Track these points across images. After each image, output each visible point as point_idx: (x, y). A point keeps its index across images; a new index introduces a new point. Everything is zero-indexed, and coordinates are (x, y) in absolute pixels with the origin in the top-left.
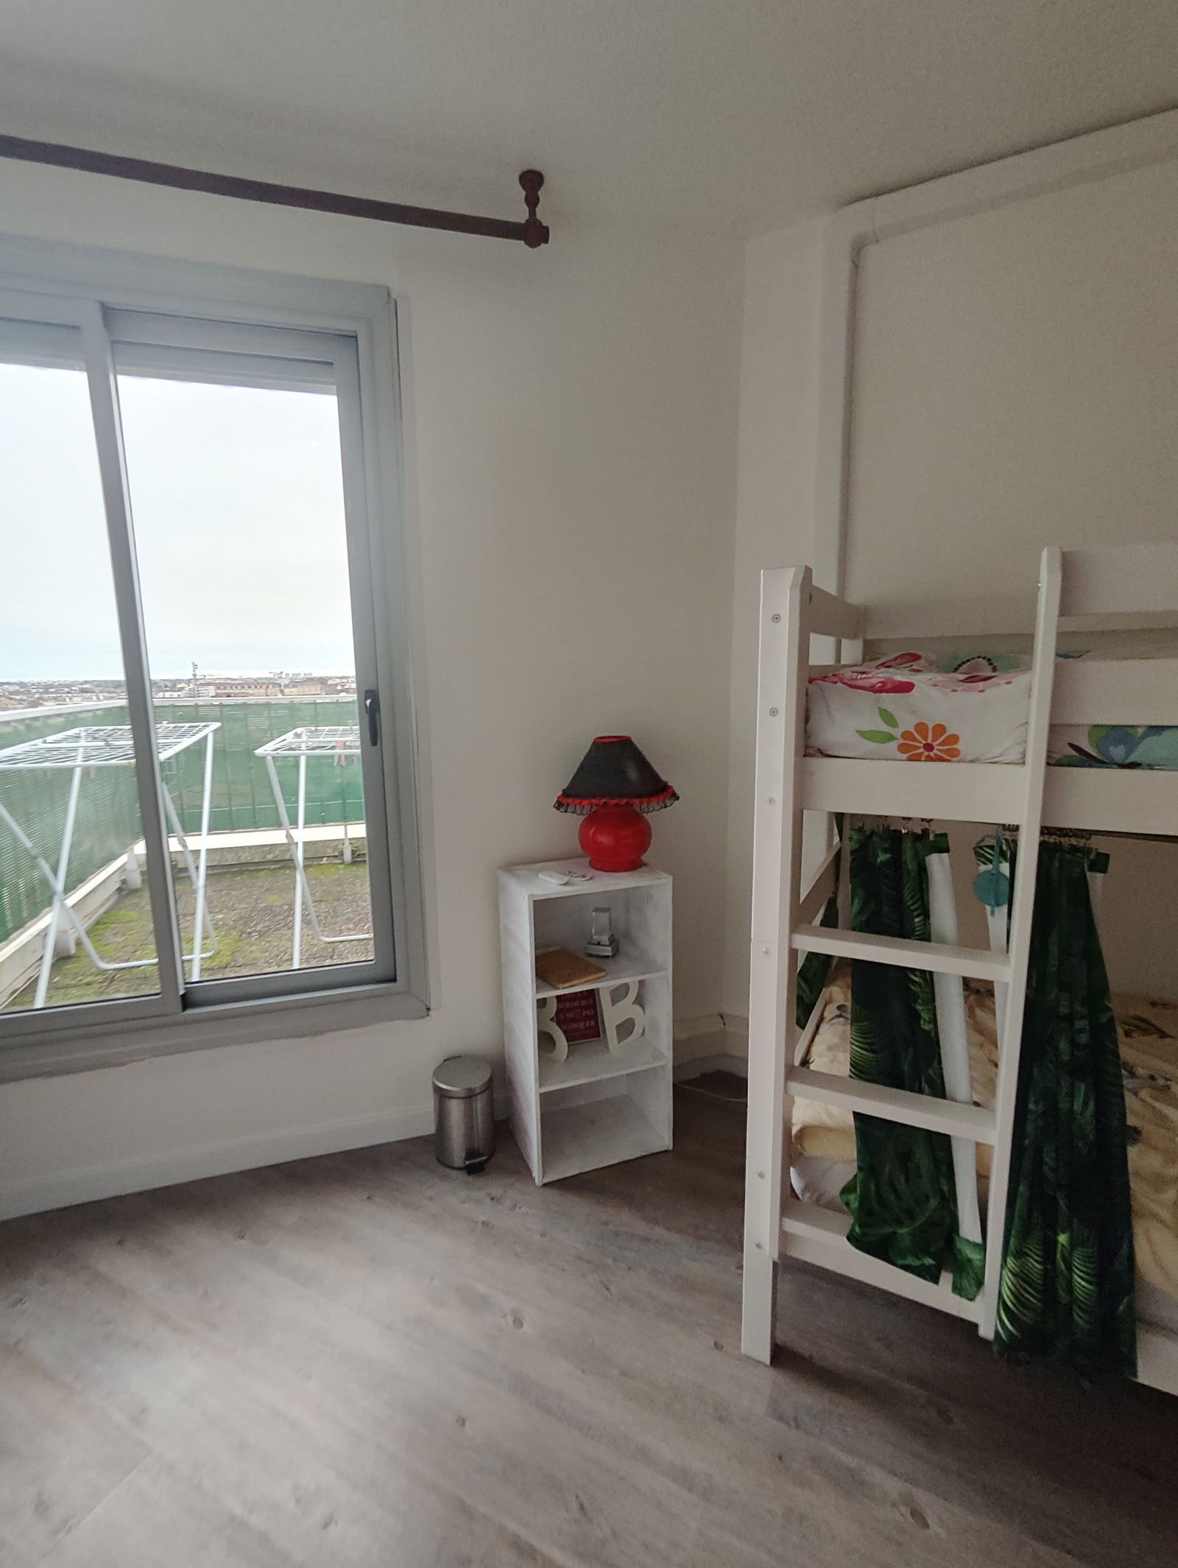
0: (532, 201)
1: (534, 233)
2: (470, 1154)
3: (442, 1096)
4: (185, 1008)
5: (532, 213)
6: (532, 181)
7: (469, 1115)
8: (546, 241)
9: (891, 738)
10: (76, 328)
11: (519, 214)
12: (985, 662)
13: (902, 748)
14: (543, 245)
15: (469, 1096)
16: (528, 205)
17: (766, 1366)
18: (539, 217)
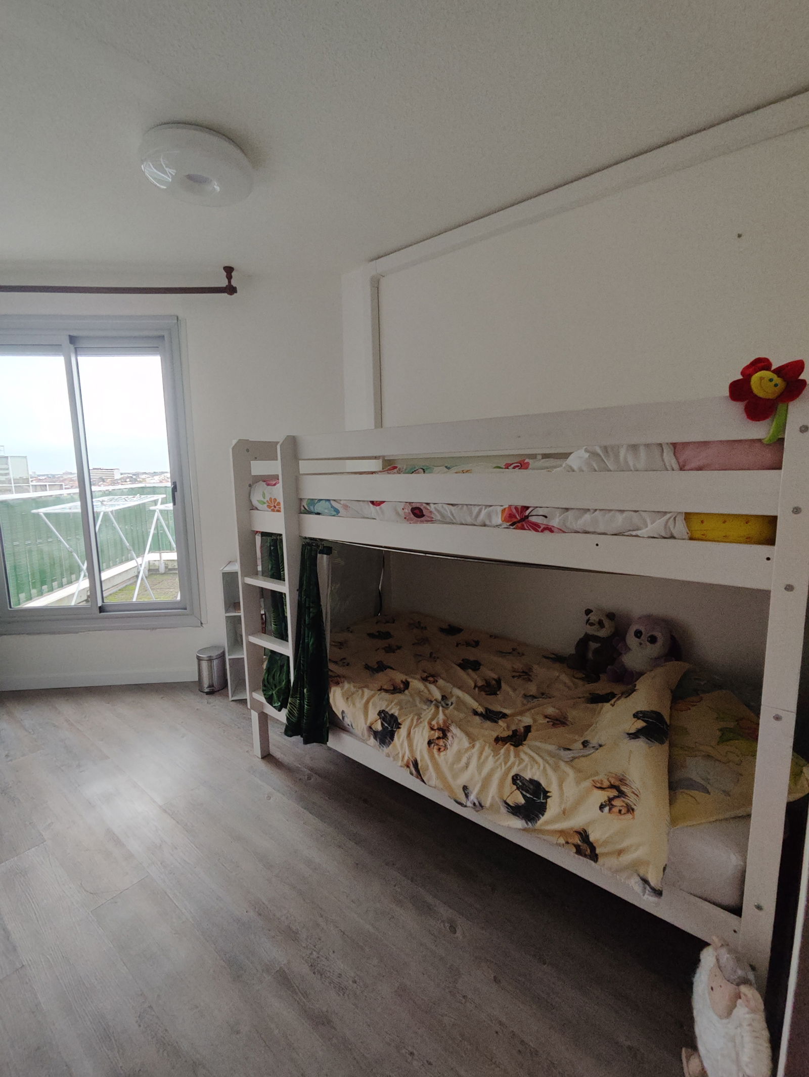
0: (229, 277)
1: (231, 290)
2: (211, 686)
3: (199, 659)
4: (100, 612)
5: (230, 282)
6: (229, 270)
7: (211, 668)
8: (236, 292)
9: (265, 503)
10: (61, 345)
11: (224, 283)
12: (422, 470)
13: (269, 507)
14: (235, 294)
15: (210, 660)
16: (227, 278)
17: (259, 758)
18: (232, 284)
